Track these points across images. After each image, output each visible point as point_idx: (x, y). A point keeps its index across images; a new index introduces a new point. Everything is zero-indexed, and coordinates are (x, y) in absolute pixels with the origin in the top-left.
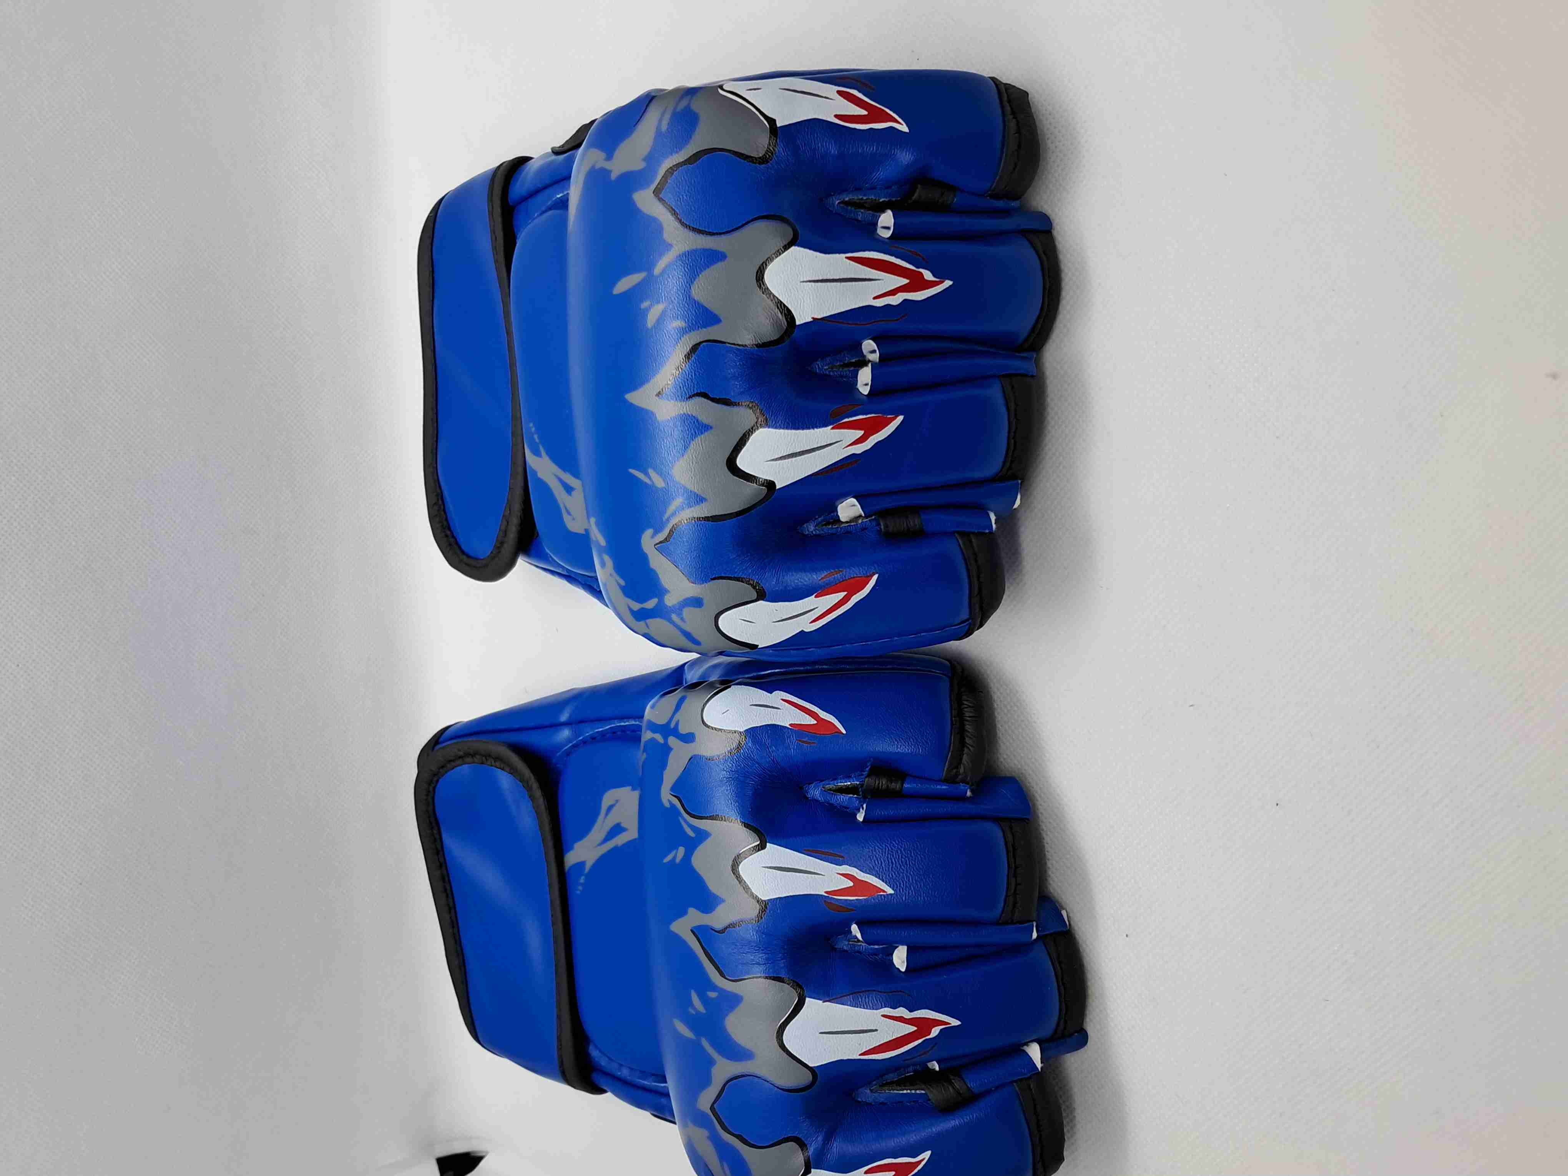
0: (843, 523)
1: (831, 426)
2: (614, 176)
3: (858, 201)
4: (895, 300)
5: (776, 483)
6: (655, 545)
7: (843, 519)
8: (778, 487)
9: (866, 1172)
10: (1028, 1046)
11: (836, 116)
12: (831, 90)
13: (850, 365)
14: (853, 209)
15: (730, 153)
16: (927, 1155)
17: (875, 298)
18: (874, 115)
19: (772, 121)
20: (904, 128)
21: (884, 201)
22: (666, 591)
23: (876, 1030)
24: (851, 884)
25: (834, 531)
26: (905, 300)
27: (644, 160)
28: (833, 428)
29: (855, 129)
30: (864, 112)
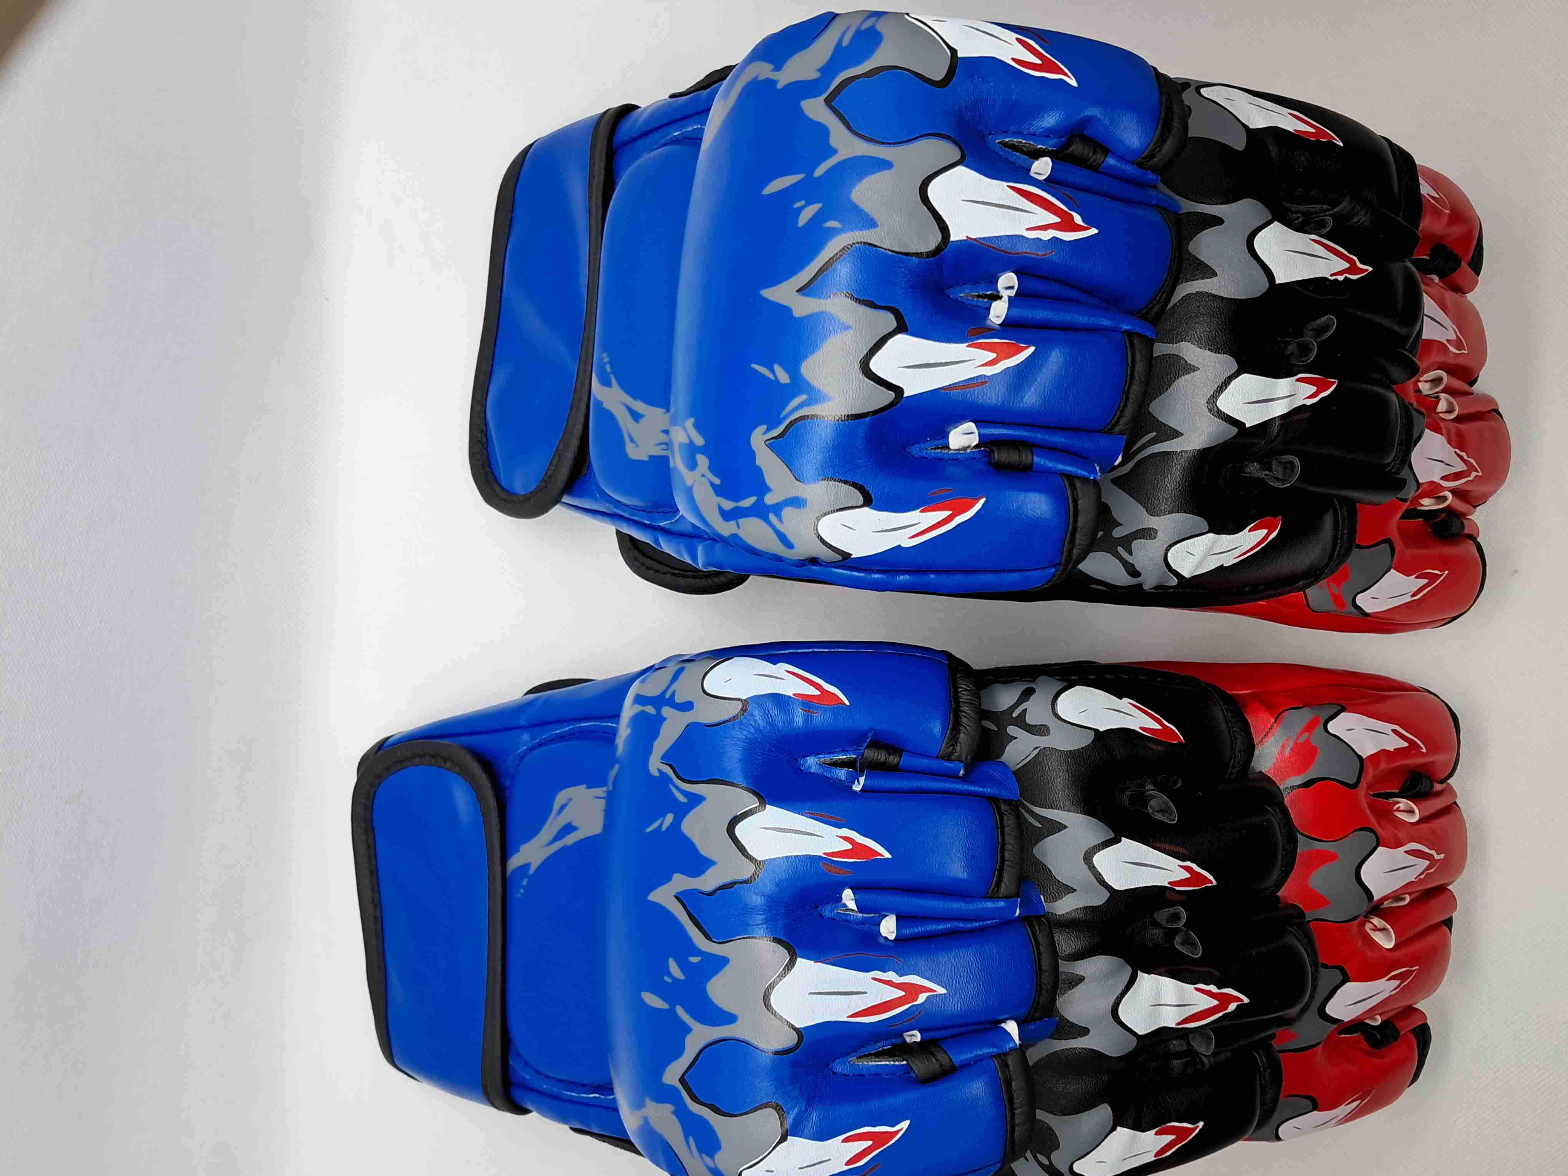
0: (951, 450)
1: (967, 344)
2: (779, 86)
3: (1017, 144)
4: (1046, 235)
5: (905, 389)
6: (765, 442)
7: (951, 447)
8: (905, 395)
9: (844, 1141)
10: (1005, 1022)
11: (1014, 59)
12: (1012, 36)
13: (985, 296)
14: (1010, 151)
15: (909, 72)
16: (905, 1125)
17: (1028, 229)
18: (1047, 66)
19: (953, 51)
20: (1073, 82)
21: (1041, 148)
22: (768, 490)
23: (865, 993)
24: (849, 846)
25: (940, 456)
26: (1054, 238)
27: (820, 70)
28: (968, 346)
29: (1028, 74)
30: (1039, 62)
